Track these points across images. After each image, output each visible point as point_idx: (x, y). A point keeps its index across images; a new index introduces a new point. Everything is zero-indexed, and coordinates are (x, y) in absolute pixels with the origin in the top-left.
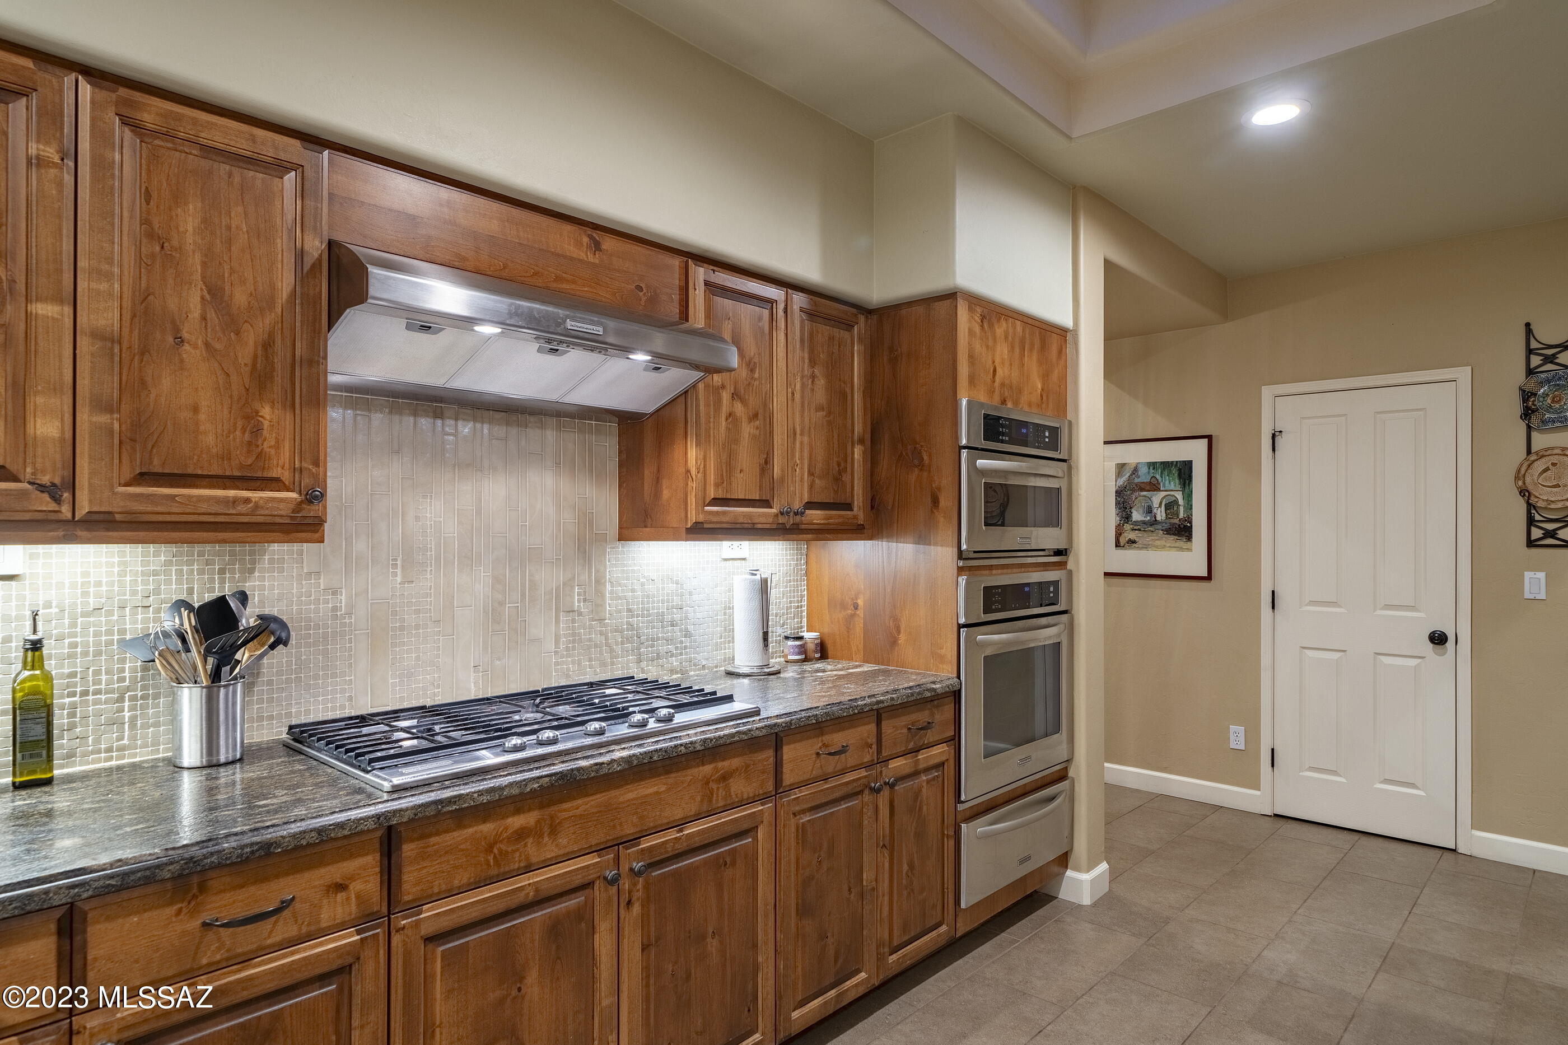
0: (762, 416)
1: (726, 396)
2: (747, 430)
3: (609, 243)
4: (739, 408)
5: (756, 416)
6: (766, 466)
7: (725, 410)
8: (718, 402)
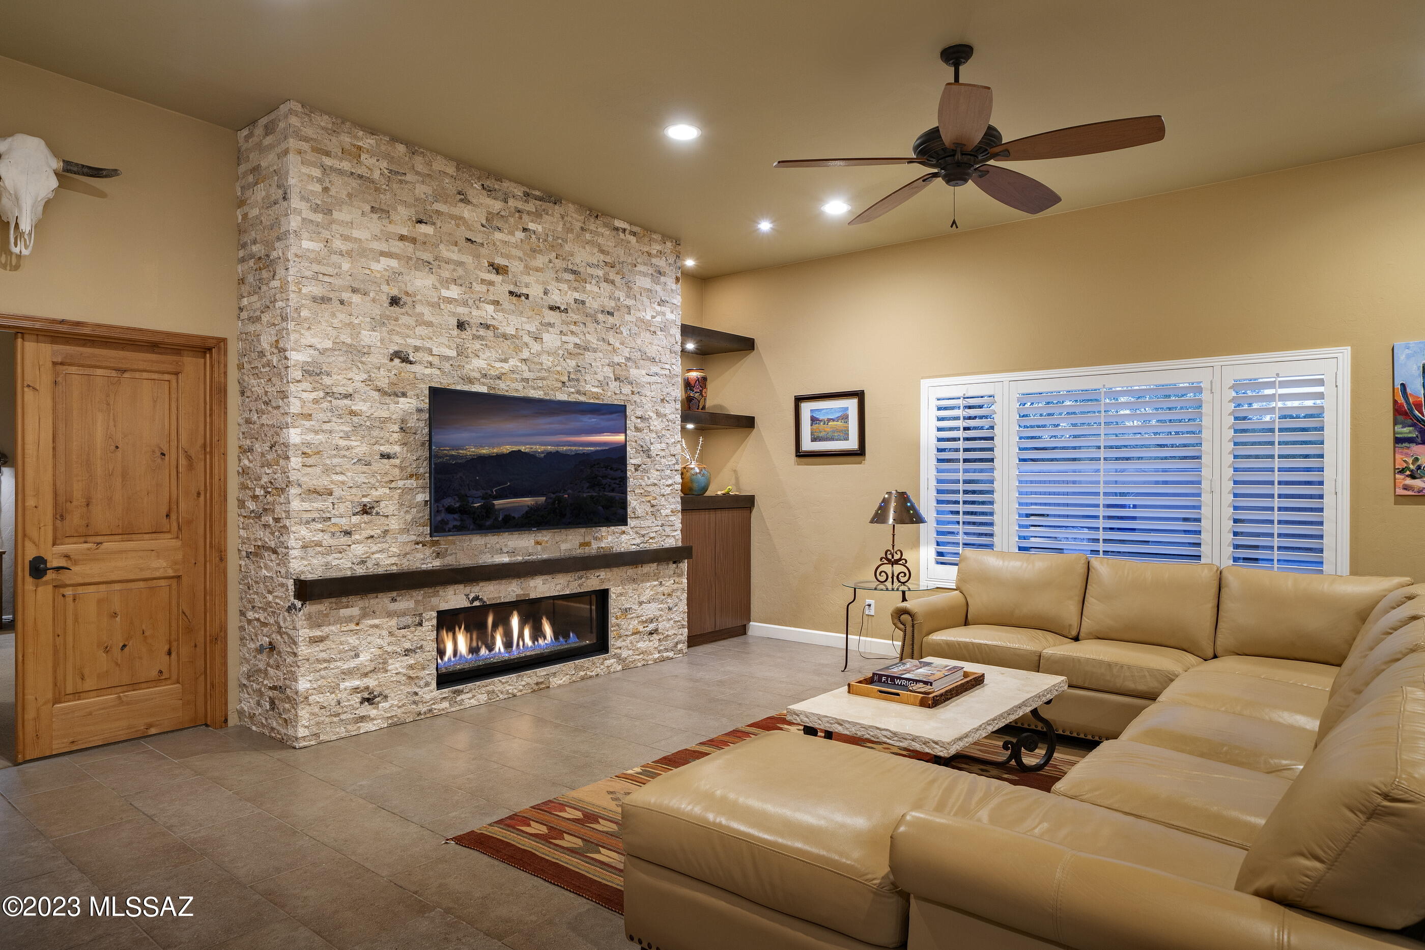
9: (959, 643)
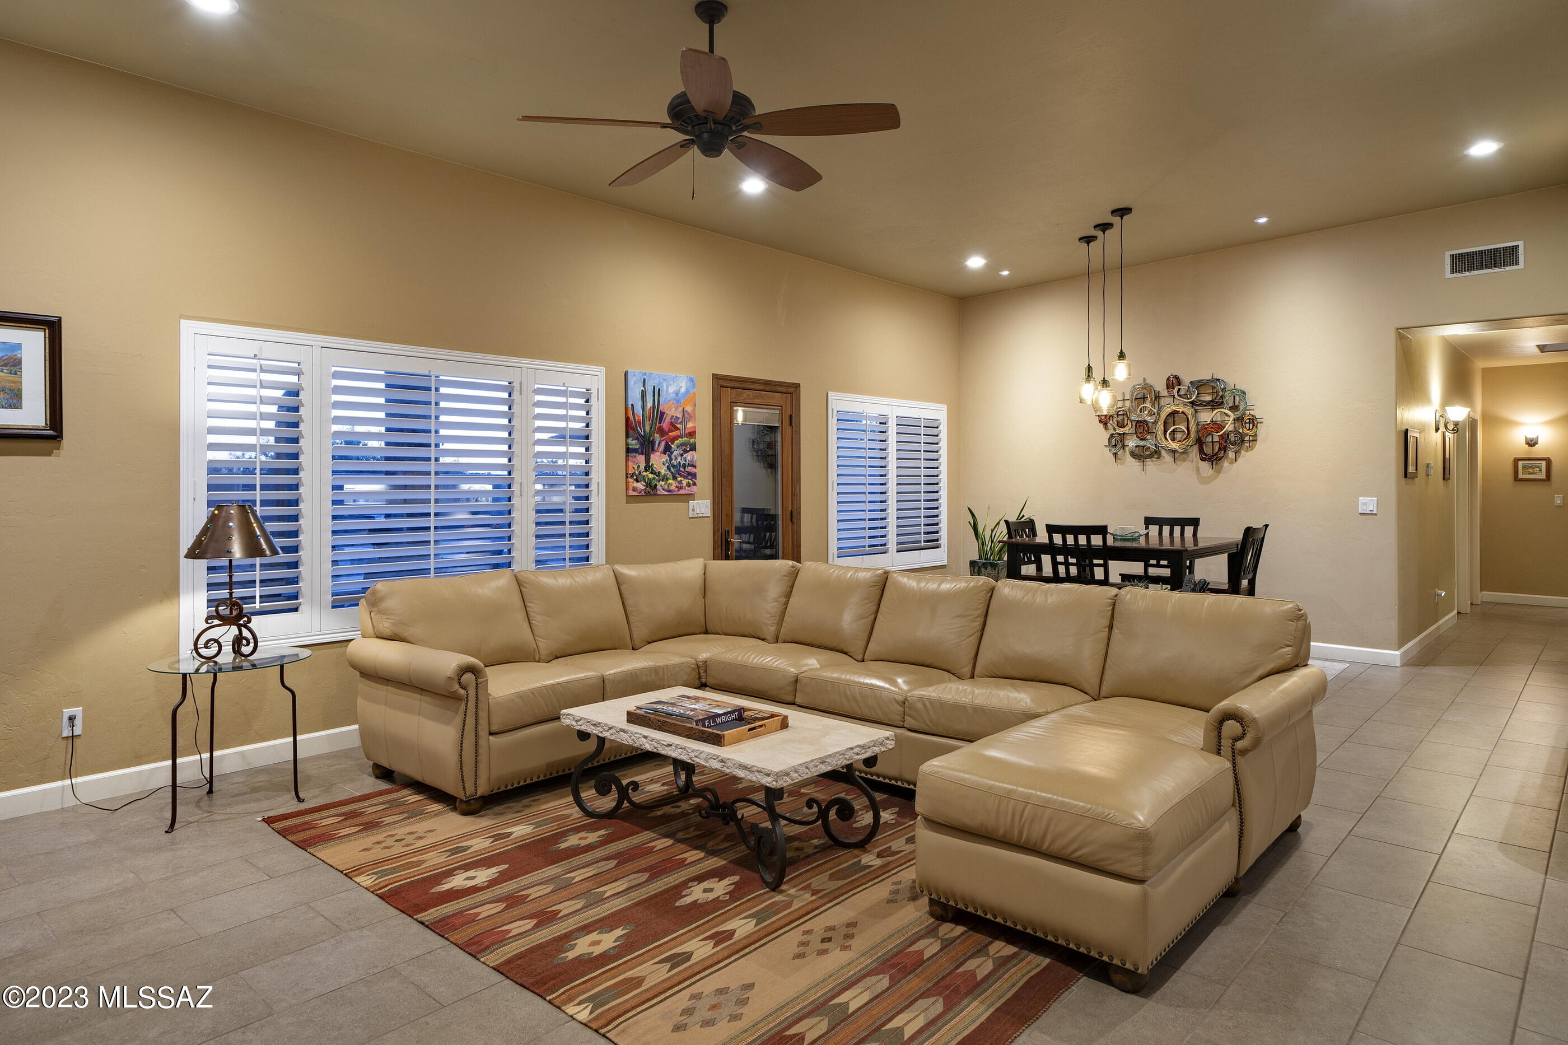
9: (532, 691)
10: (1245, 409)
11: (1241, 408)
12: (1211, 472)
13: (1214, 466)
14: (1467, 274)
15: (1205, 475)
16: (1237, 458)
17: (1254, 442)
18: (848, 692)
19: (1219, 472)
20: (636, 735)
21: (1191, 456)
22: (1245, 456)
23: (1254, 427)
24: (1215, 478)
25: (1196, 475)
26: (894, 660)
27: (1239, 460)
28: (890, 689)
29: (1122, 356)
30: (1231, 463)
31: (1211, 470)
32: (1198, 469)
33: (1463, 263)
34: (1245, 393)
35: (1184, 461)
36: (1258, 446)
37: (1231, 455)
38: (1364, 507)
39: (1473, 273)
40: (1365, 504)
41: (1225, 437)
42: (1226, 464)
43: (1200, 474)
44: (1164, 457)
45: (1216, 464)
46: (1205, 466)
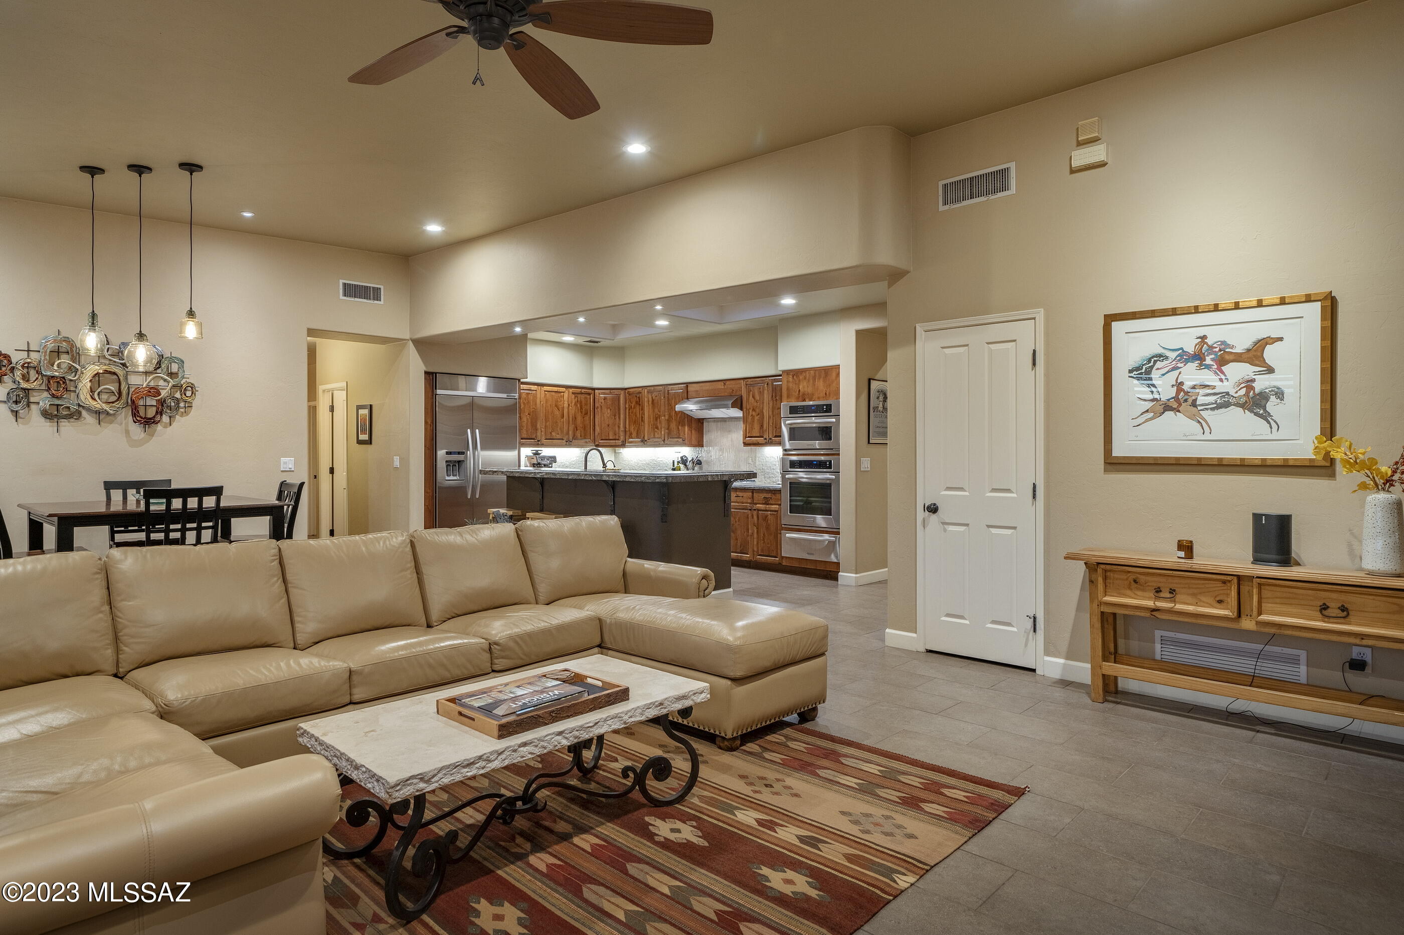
0: (761, 414)
1: (751, 411)
2: (756, 418)
3: (728, 383)
4: (754, 413)
5: (758, 414)
6: (762, 426)
7: (751, 414)
8: (749, 413)
10: (183, 377)
11: (180, 376)
12: (143, 435)
13: (147, 429)
14: (352, 299)
15: (136, 438)
16: (172, 422)
17: (189, 409)
18: (431, 661)
19: (153, 436)
20: (546, 738)
21: (119, 418)
22: (180, 422)
23: (193, 395)
24: (148, 442)
25: (125, 438)
26: (344, 632)
27: (174, 424)
28: (470, 643)
29: (191, 314)
30: (165, 427)
31: (142, 433)
32: (127, 432)
33: (351, 291)
34: (183, 362)
35: (111, 423)
36: (193, 412)
37: (165, 419)
38: (285, 466)
39: (356, 299)
40: (285, 463)
41: (162, 402)
42: (159, 427)
43: (130, 437)
44: (85, 418)
45: (149, 427)
46: (136, 430)
